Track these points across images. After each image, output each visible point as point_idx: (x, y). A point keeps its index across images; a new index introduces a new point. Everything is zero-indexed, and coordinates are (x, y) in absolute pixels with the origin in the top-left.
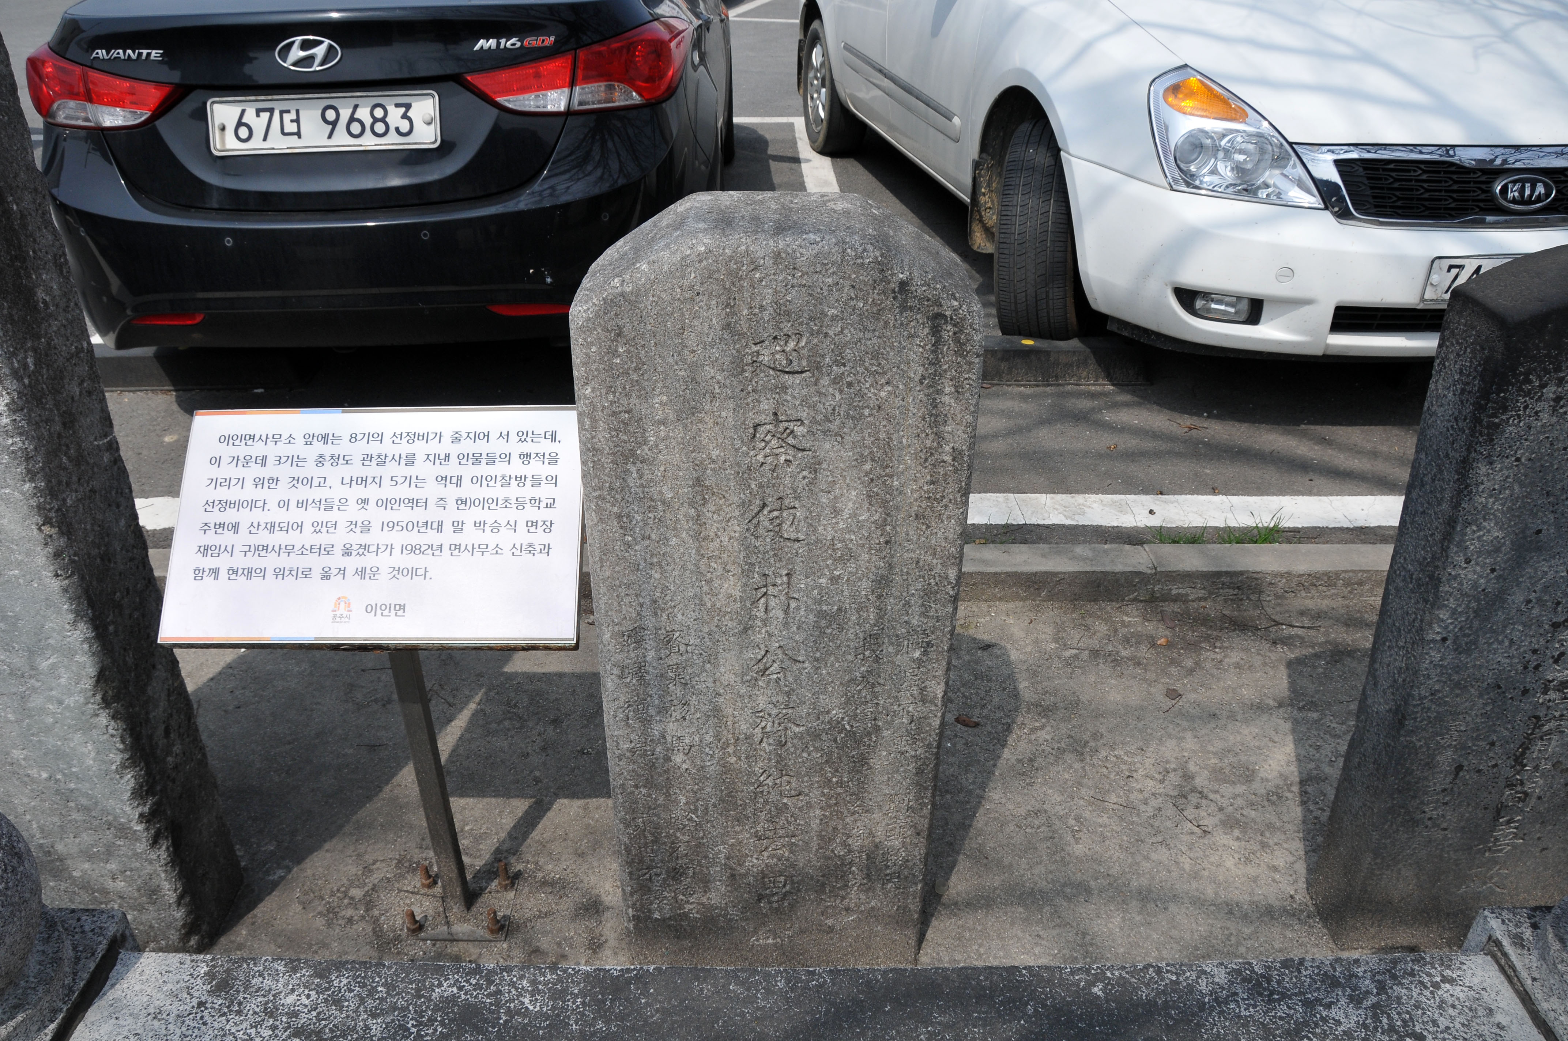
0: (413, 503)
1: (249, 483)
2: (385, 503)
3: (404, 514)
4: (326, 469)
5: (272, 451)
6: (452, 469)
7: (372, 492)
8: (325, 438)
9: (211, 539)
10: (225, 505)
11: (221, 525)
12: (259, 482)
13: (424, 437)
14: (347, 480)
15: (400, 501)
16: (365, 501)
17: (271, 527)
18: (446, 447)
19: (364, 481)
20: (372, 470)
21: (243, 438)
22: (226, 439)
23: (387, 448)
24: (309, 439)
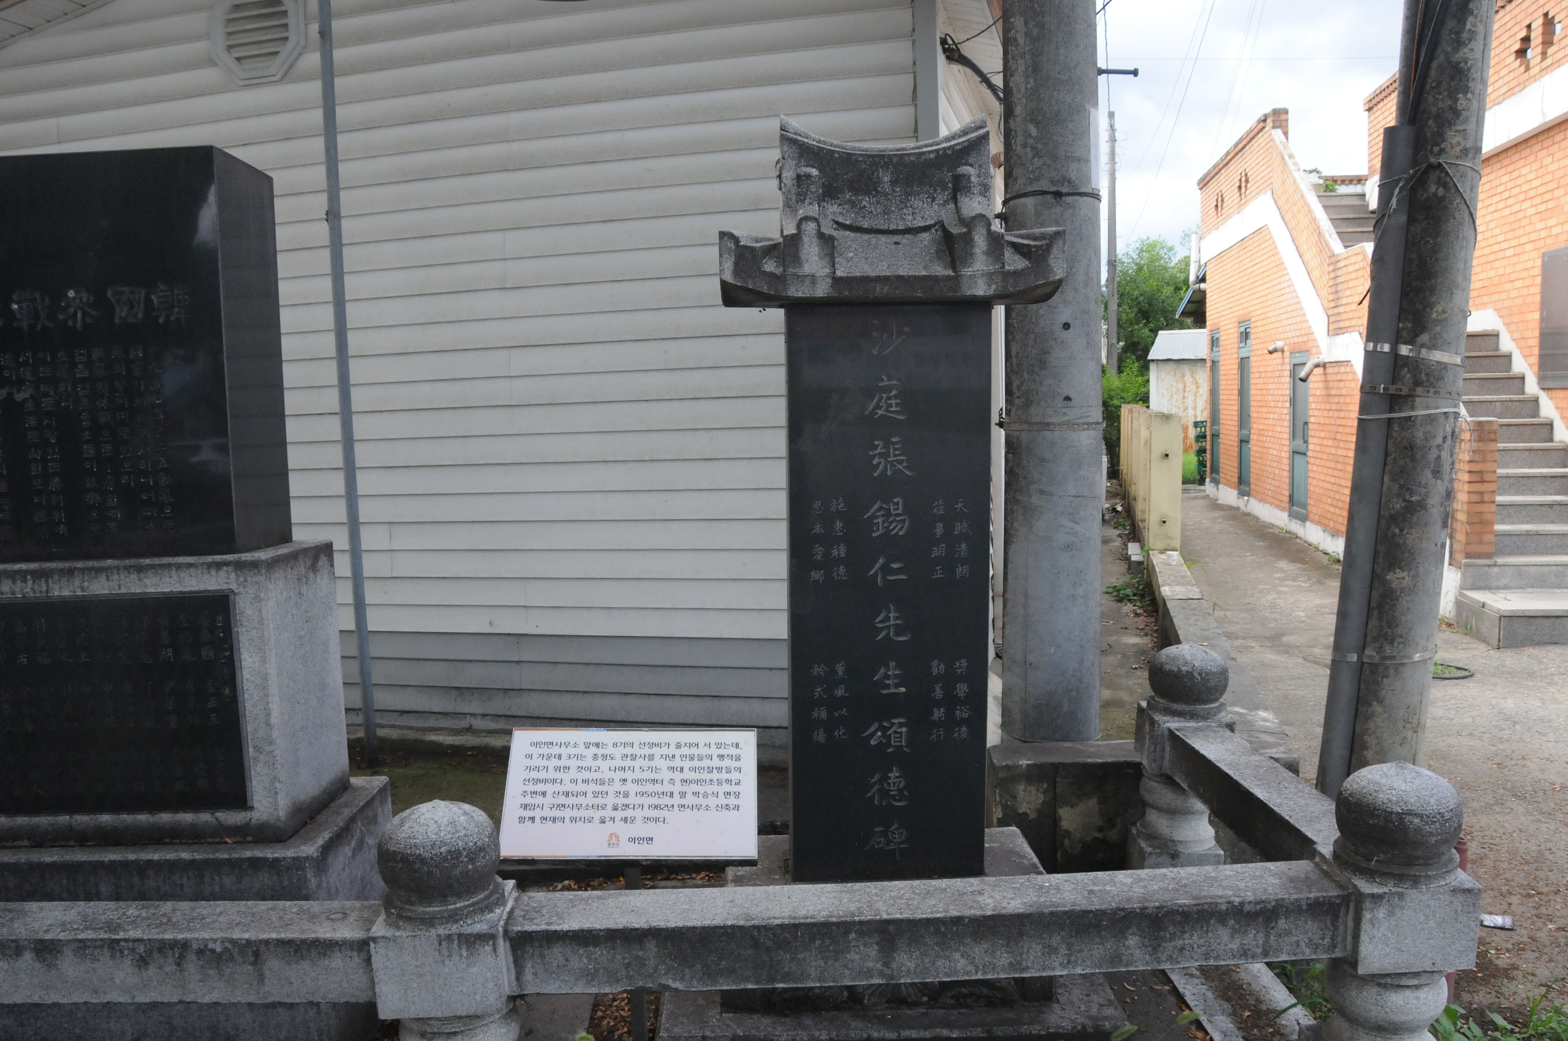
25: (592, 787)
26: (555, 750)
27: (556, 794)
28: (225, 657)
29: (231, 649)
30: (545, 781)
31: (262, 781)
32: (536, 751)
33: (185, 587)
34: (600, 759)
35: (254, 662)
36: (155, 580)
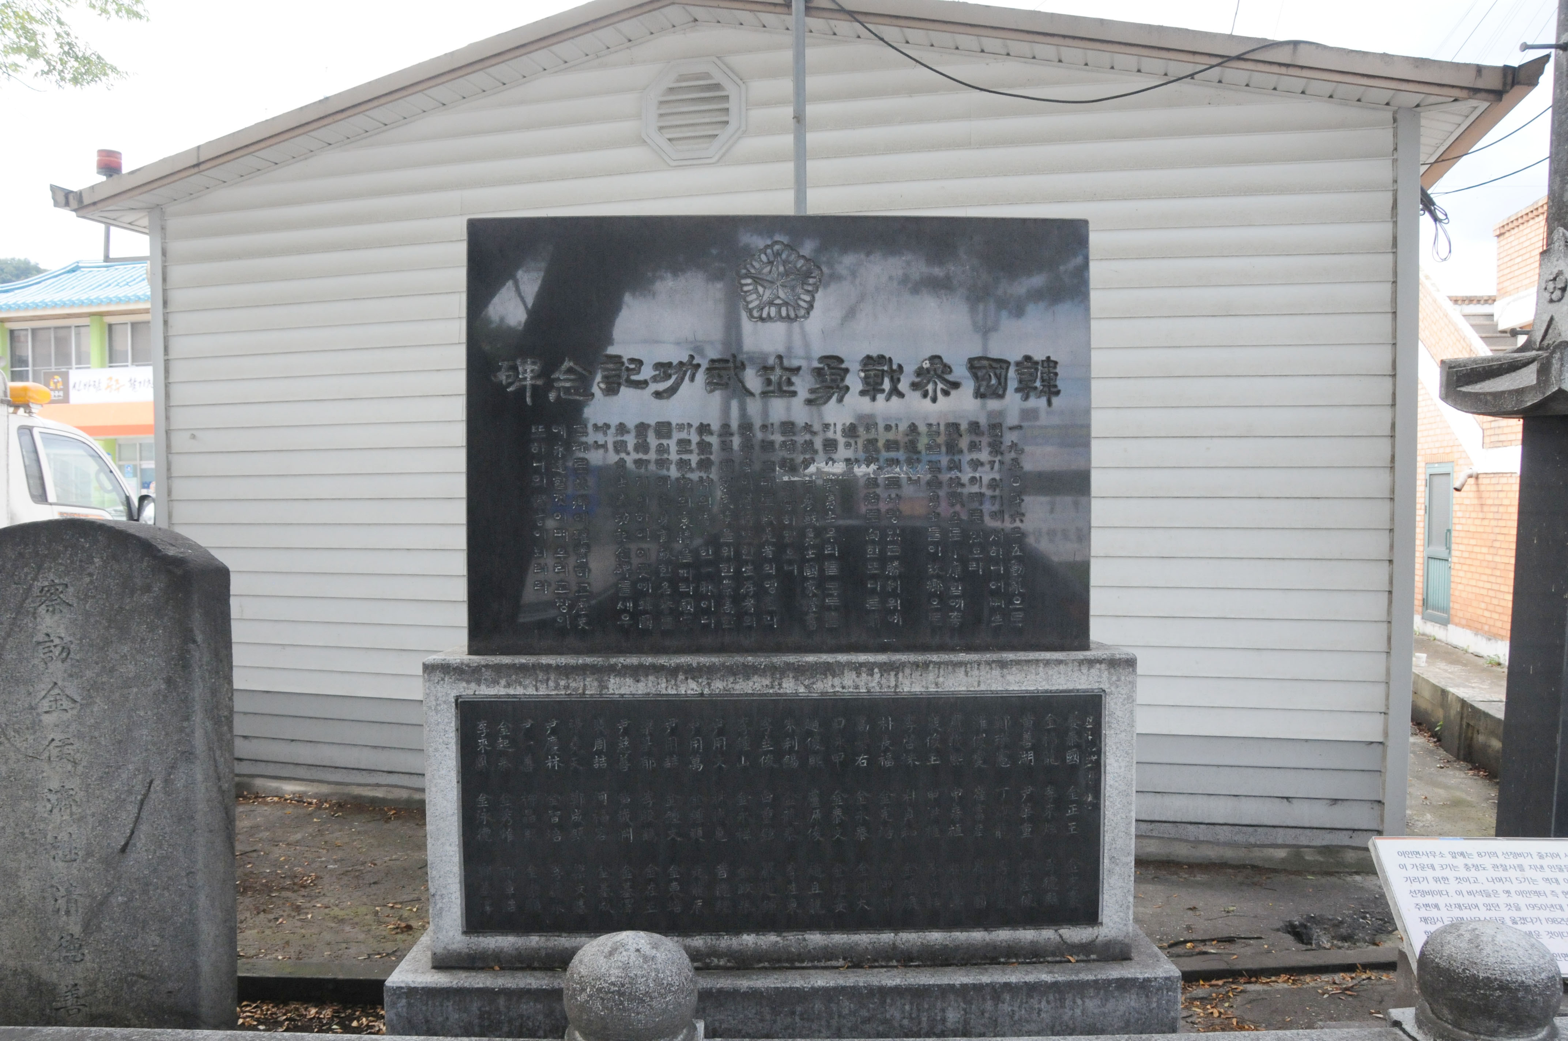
0: (1538, 893)
1: (1431, 880)
2: (1521, 893)
3: (1534, 900)
4: (1473, 873)
5: (1437, 861)
6: (1548, 874)
7: (1507, 886)
8: (1462, 854)
9: (1424, 913)
10: (1424, 893)
11: (1427, 905)
12: (1437, 880)
13: (1520, 855)
14: (1490, 879)
15: (1530, 892)
16: (1508, 892)
17: (1459, 906)
18: (1537, 861)
19: (1500, 880)
20: (1501, 874)
21: (1412, 853)
22: (1403, 854)
23: (1501, 860)
24: (1454, 855)
25: (1480, 900)
26: (1425, 860)
27: (1449, 906)
28: (1091, 762)
29: (1099, 753)
30: (1431, 893)
31: (1116, 895)
32: (1408, 861)
33: (1053, 685)
34: (1473, 870)
35: (1120, 767)
36: (1020, 677)
